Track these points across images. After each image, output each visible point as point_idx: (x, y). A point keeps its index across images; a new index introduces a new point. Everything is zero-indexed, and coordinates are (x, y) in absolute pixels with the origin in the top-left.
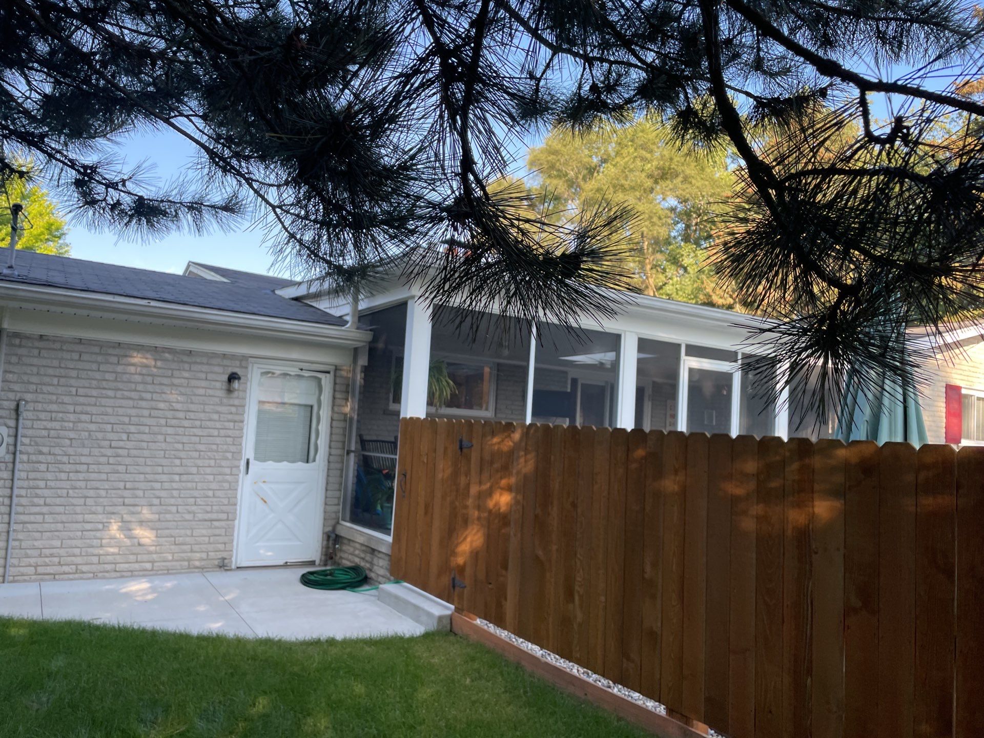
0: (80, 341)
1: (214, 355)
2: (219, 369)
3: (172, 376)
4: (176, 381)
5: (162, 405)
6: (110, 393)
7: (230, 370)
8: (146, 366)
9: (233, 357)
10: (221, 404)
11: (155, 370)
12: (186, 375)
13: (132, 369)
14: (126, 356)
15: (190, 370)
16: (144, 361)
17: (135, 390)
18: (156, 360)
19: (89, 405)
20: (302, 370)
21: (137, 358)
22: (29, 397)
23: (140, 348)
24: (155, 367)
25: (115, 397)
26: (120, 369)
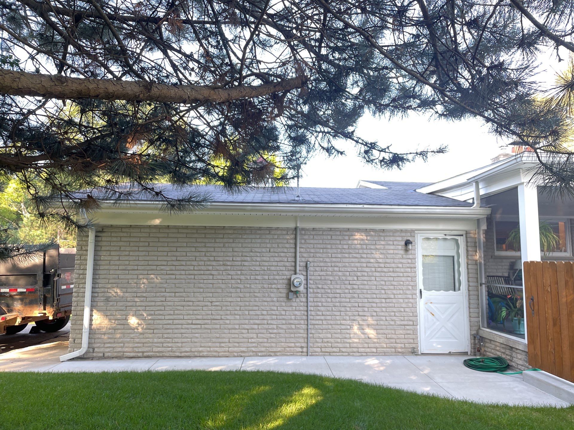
0: (331, 229)
1: (396, 231)
2: (400, 239)
3: (376, 244)
4: (378, 247)
5: (372, 260)
6: (347, 255)
7: (405, 239)
8: (362, 240)
9: (406, 231)
10: (403, 258)
11: (367, 241)
12: (383, 243)
13: (356, 242)
14: (352, 235)
15: (384, 240)
16: (361, 237)
17: (358, 253)
18: (367, 236)
19: (338, 262)
20: (446, 235)
21: (358, 236)
22: (311, 260)
23: (359, 230)
24: (367, 240)
25: (349, 257)
26: (350, 242)
